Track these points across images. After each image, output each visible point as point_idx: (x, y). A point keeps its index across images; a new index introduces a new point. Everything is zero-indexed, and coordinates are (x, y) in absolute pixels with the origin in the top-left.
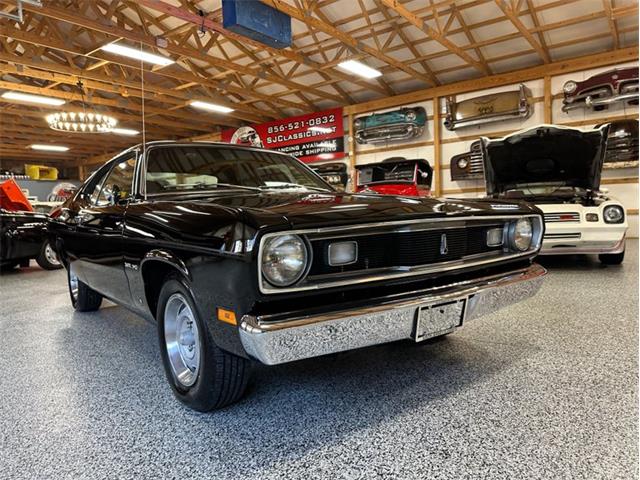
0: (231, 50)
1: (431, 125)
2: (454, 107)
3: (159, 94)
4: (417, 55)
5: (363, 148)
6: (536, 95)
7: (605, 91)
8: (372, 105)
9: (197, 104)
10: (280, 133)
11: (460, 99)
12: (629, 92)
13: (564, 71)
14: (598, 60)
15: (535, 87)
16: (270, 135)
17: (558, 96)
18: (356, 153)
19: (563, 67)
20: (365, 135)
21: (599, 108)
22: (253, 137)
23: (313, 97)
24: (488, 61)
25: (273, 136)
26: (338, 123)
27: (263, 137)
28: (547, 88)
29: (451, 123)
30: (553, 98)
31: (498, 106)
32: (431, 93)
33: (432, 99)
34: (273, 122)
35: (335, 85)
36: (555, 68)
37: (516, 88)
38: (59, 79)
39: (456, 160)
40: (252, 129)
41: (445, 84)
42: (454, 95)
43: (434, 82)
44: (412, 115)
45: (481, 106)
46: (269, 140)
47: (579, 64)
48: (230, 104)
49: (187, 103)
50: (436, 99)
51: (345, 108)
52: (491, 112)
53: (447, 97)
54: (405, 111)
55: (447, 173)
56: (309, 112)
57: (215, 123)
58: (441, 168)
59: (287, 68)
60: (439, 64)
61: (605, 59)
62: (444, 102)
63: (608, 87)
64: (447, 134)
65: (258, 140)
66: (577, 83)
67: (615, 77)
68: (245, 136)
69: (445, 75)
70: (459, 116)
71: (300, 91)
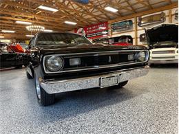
0: (75, 6)
1: (134, 25)
2: (141, 20)
3: (56, 20)
4: (129, 4)
5: (114, 33)
6: (167, 14)
9: (66, 22)
11: (143, 17)
15: (166, 12)
17: (174, 15)
18: (112, 34)
19: (175, 5)
20: (114, 29)
23: (99, 18)
24: (151, 5)
26: (107, 26)
27: (85, 30)
28: (170, 12)
29: (140, 24)
30: (172, 15)
32: (134, 16)
34: (88, 26)
35: (105, 15)
36: (173, 6)
37: (160, 13)
38: (30, 17)
39: (141, 35)
40: (82, 29)
41: (138, 13)
42: (141, 16)
43: (135, 12)
44: (128, 23)
48: (76, 22)
49: (64, 22)
50: (135, 18)
52: (152, 20)
54: (126, 21)
55: (139, 39)
56: (98, 23)
58: (137, 38)
59: (90, 10)
60: (135, 7)
62: (138, 18)
64: (139, 28)
65: (84, 32)
68: (81, 31)
70: (142, 22)
71: (95, 17)
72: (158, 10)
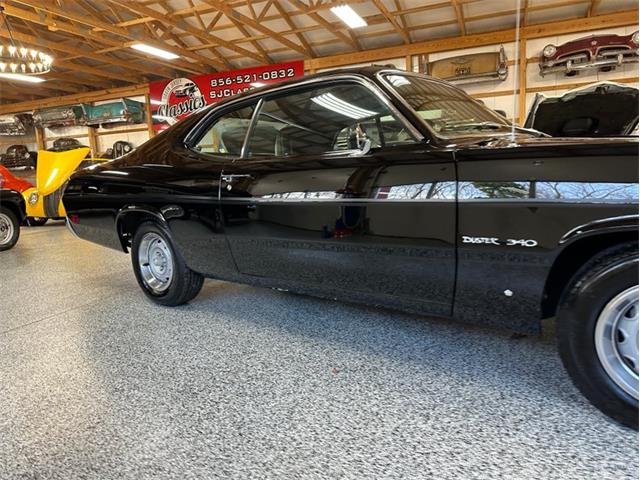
2: (429, 66)
4: (399, 9)
6: (511, 57)
7: (584, 56)
8: (338, 60)
9: (141, 47)
10: (226, 86)
12: (604, 58)
13: (540, 35)
14: (573, 26)
15: (511, 50)
16: (214, 89)
17: (532, 60)
19: (540, 31)
21: (572, 74)
22: (192, 90)
23: (270, 44)
24: (467, 20)
25: (218, 89)
27: (205, 91)
28: (522, 51)
30: (528, 61)
31: (475, 66)
32: (403, 50)
33: (404, 57)
35: (299, 35)
36: (533, 31)
40: (191, 82)
41: (417, 42)
42: (427, 55)
43: (408, 38)
45: (458, 66)
46: (213, 94)
47: (554, 29)
49: (126, 45)
50: (409, 57)
51: (306, 62)
52: (469, 73)
53: (420, 55)
56: (263, 64)
57: (145, 72)
60: (415, 19)
61: (580, 25)
62: (416, 60)
63: (587, 53)
65: (198, 94)
66: (557, 48)
67: (594, 43)
68: (182, 89)
69: (418, 33)
72: (485, 38)
